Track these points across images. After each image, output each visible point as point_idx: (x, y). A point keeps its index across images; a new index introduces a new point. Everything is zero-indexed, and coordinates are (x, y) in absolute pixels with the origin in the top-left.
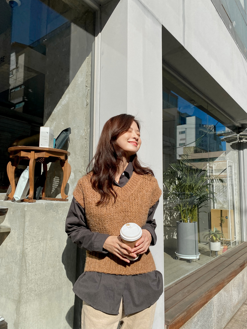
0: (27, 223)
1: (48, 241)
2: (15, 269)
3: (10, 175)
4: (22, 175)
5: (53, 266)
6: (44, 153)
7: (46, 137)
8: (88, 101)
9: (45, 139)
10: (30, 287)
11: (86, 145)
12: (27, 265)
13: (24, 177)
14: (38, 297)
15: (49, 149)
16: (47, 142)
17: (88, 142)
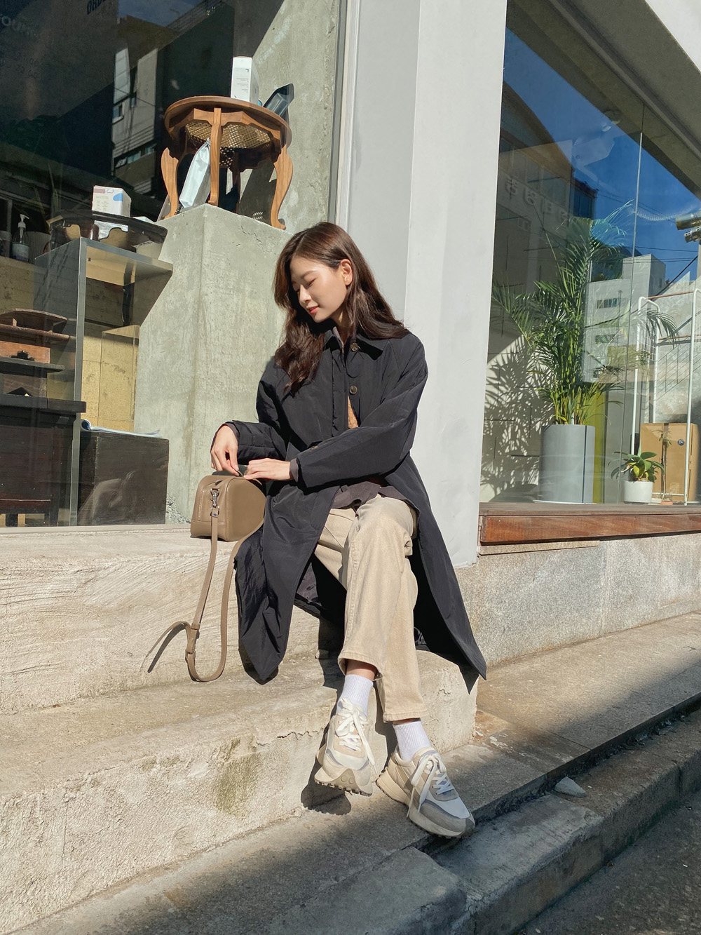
0: (207, 245)
1: (247, 298)
2: (183, 338)
3: (167, 176)
4: (196, 157)
5: (255, 352)
6: (241, 114)
7: (244, 80)
8: (335, 20)
9: (243, 85)
10: (212, 371)
11: (325, 123)
12: (208, 326)
13: (200, 161)
14: (226, 398)
15: (250, 104)
16: (246, 90)
17: (331, 115)
